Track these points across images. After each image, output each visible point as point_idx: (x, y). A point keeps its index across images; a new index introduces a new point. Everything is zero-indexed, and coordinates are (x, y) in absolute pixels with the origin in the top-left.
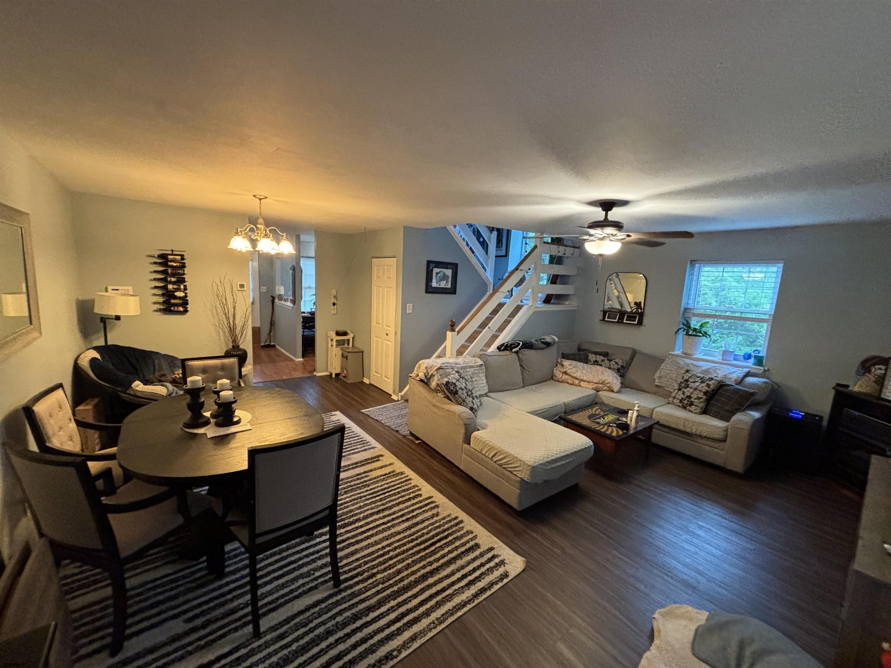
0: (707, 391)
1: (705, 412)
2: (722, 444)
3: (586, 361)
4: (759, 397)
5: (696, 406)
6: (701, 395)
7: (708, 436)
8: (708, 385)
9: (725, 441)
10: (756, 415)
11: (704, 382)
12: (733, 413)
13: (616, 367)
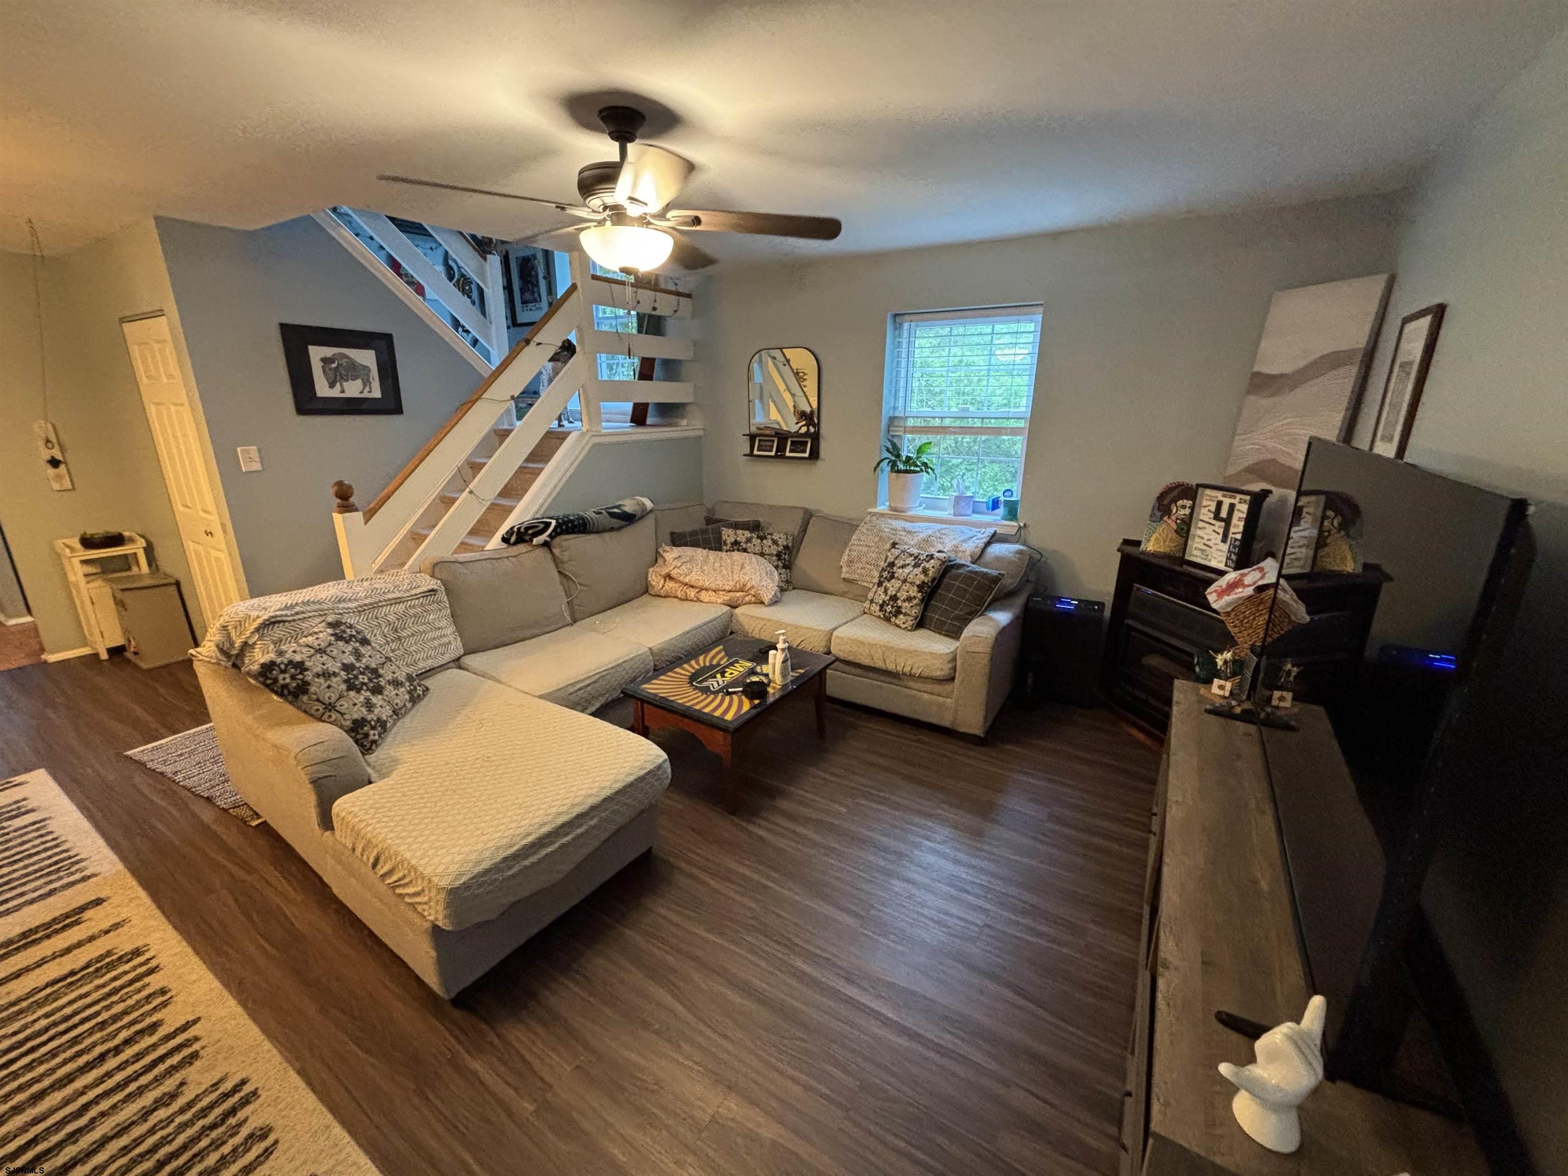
0: (923, 582)
1: (921, 623)
2: (948, 687)
3: (716, 545)
4: (1009, 582)
5: (905, 614)
6: (914, 592)
7: (925, 674)
8: (925, 571)
9: (953, 679)
10: (1002, 617)
11: (919, 566)
12: (966, 621)
13: (774, 550)
